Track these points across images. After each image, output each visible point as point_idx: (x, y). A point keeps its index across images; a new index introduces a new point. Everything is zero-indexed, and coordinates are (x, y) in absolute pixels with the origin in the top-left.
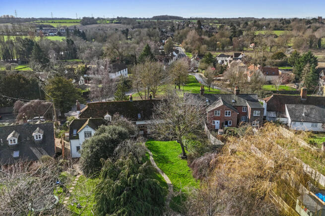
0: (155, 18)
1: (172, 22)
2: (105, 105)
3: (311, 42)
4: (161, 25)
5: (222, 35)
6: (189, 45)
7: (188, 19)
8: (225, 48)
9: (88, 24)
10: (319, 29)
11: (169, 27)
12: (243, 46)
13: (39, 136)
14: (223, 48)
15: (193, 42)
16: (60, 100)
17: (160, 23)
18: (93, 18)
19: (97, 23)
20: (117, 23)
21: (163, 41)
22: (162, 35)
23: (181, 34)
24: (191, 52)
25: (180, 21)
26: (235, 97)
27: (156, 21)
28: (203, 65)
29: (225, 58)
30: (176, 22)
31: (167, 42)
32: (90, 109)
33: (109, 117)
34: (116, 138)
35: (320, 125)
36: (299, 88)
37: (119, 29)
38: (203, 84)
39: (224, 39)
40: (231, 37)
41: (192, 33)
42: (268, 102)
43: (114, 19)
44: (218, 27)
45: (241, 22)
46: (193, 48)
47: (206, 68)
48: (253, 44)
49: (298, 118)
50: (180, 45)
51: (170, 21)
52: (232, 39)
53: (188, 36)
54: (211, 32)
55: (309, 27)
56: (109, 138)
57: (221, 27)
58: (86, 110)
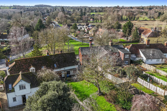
0: (36, 6)
1: (47, 8)
2: (28, 60)
3: (118, 18)
5: (76, 15)
6: (60, 20)
7: (55, 7)
8: (79, 22)
10: (119, 11)
11: (45, 11)
12: (88, 20)
14: (78, 21)
15: (61, 18)
17: (40, 9)
20: (13, 8)
21: (44, 18)
22: (42, 15)
23: (54, 14)
24: (61, 24)
25: (51, 8)
26: (111, 47)
28: (73, 30)
29: (82, 26)
30: (49, 8)
31: (46, 19)
32: (18, 65)
33: (34, 69)
34: (62, 94)
35: (161, 60)
36: (129, 39)
37: (16, 12)
38: (77, 40)
39: (77, 16)
40: (80, 16)
41: (61, 14)
42: (129, 49)
43: (11, 6)
44: (72, 11)
45: (83, 8)
46: (63, 21)
47: (75, 32)
48: (92, 19)
49: (149, 57)
50: (54, 20)
51: (45, 7)
52: (81, 16)
53: (59, 15)
54: (69, 13)
55: (115, 11)
56: (57, 96)
57: (74, 10)
58: (14, 66)
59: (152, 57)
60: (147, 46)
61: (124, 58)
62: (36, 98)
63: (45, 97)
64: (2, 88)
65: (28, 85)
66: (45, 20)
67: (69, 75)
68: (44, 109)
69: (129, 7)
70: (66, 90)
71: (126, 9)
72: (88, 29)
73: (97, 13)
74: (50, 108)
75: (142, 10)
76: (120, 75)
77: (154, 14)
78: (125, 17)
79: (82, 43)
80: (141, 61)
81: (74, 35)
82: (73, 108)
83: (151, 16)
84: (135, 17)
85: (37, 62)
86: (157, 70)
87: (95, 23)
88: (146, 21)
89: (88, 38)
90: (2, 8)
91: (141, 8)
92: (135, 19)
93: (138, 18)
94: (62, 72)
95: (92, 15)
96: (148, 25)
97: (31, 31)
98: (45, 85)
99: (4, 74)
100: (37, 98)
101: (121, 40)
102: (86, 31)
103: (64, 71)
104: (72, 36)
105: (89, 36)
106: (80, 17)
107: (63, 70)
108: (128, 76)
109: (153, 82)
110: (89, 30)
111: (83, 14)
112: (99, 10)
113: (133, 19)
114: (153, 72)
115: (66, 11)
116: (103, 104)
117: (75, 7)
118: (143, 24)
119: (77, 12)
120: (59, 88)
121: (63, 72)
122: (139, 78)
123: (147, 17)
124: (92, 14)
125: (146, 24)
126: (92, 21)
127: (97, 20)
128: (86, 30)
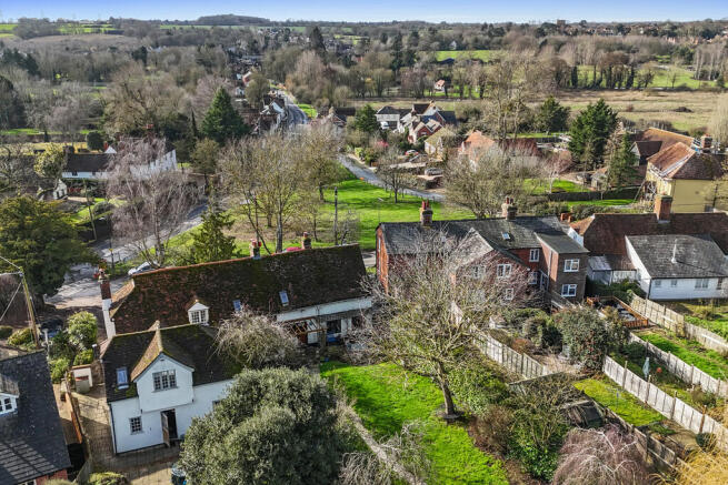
0: (205, 21)
1: (249, 32)
2: (184, 275)
3: (558, 75)
4: (224, 37)
5: (374, 63)
6: (304, 87)
7: (283, 24)
8: (385, 93)
9: (36, 36)
10: (564, 47)
11: (244, 45)
12: (423, 87)
13: (7, 401)
14: (379, 91)
15: (310, 80)
16: (33, 262)
17: (221, 34)
18: (46, 21)
19: (58, 34)
20: (110, 33)
21: (239, 76)
22: (232, 61)
23: (279, 60)
24: (309, 103)
25: (265, 28)
26: (509, 227)
27: (209, 27)
28: (357, 135)
29: (398, 116)
30: (257, 31)
31: (248, 79)
32: (144, 293)
33: (203, 312)
34: (309, 417)
35: (713, 283)
36: (594, 183)
37: (121, 48)
38: (373, 181)
39: (379, 71)
40: (391, 67)
41: (309, 58)
42: (584, 235)
43: (102, 23)
44: (355, 42)
45: (403, 31)
46: (315, 92)
47: (364, 143)
48: (441, 82)
49: (664, 270)
50: (281, 85)
51: (243, 27)
52: (394, 70)
53: (299, 66)
54: (342, 54)
55: (545, 43)
56: (291, 424)
57: (363, 42)
58: (132, 296)
59: (675, 270)
60: (661, 222)
61: (560, 271)
62: (219, 425)
63: (250, 424)
64: (86, 377)
65: (184, 374)
66: (241, 85)
67: (336, 335)
68: (248, 467)
69: (609, 27)
70: (322, 400)
71: (597, 37)
72: (424, 129)
73: (465, 54)
74: (269, 463)
75: (670, 40)
76: (537, 342)
77: (721, 58)
78: (587, 73)
79: (393, 195)
80: (630, 287)
81: (362, 155)
82: (343, 469)
83: (710, 68)
84: (633, 73)
85: (217, 281)
86: (691, 329)
87: (453, 99)
88: (683, 94)
89: (421, 171)
90: (62, 30)
91: (666, 28)
92: (635, 84)
93: (649, 78)
94: (308, 322)
95: (442, 63)
96: (690, 111)
97: (184, 137)
98: (251, 383)
99: (93, 327)
100: (223, 427)
101: (560, 185)
102: (411, 138)
103: (318, 319)
104: (353, 161)
105: (424, 165)
106: (390, 71)
107: (313, 317)
108: (567, 349)
109: (665, 376)
110: (425, 133)
111: (402, 59)
112: (476, 40)
113: (624, 84)
114: (673, 334)
115: (332, 45)
116: (461, 457)
117: (372, 25)
118: (670, 104)
119: (377, 50)
120: (300, 396)
121: (311, 324)
122: (609, 360)
123: (691, 73)
124: (442, 56)
125: (681, 105)
126: (443, 93)
127: (466, 88)
128: (413, 133)
